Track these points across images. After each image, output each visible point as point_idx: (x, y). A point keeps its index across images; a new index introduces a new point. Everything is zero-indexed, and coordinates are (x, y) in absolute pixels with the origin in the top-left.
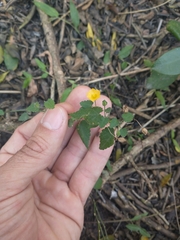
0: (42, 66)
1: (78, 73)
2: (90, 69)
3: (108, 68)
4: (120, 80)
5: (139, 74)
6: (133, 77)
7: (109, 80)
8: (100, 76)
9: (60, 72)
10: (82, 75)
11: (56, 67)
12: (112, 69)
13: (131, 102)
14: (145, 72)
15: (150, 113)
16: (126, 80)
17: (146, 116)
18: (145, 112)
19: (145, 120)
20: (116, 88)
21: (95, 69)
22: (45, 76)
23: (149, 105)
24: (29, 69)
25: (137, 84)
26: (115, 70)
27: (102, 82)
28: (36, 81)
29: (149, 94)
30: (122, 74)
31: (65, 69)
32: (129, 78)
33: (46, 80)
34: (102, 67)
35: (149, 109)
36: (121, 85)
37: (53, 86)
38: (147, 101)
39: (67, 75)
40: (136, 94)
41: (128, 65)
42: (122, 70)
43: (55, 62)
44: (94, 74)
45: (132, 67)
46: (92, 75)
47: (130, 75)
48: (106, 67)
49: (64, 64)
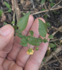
0: (8, 6)
1: (27, 9)
2: (34, 7)
3: (44, 6)
5: (60, 9)
6: (57, 11)
7: (44, 13)
8: (39, 11)
9: (18, 9)
10: (29, 10)
11: (16, 6)
12: (45, 7)
13: (56, 25)
16: (53, 13)
20: (48, 17)
21: (37, 7)
22: (9, 11)
24: (2, 8)
25: (59, 15)
26: (47, 7)
27: (40, 14)
28: (5, 14)
30: (51, 9)
31: (20, 7)
32: (55, 12)
33: (10, 13)
34: (40, 6)
36: (51, 15)
37: (14, 16)
39: (21, 10)
40: (58, 20)
41: (54, 5)
42: (51, 7)
43: (15, 3)
44: (36, 9)
45: (57, 6)
46: (35, 10)
47: (55, 10)
48: (42, 6)
49: (20, 4)
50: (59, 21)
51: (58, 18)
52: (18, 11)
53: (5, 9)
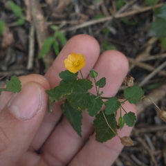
0: (17, 10)
1: (62, 16)
2: (77, 10)
4: (115, 23)
5: (138, 15)
6: (132, 18)
7: (102, 24)
9: (40, 17)
10: (68, 18)
12: (105, 9)
14: (146, 12)
15: (152, 63)
16: (122, 23)
17: (148, 67)
18: (147, 62)
19: (148, 72)
21: (84, 10)
23: (152, 53)
25: (137, 26)
27: (92, 26)
31: (46, 11)
32: (126, 21)
34: (92, 7)
35: (152, 58)
36: (117, 28)
37: (32, 33)
38: (149, 49)
39: (49, 20)
40: (135, 39)
42: (118, 9)
43: (33, 4)
44: (83, 16)
46: (80, 18)
48: (97, 8)
49: (44, 5)
50: (136, 43)
51: (133, 34)
52: (41, 23)
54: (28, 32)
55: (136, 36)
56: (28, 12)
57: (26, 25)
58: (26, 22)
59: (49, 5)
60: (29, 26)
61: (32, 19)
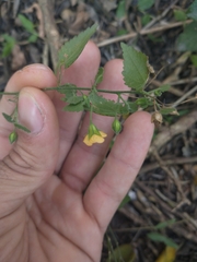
0: (28, 25)
3: (124, 25)
4: (140, 41)
5: (167, 31)
6: (159, 36)
8: (112, 36)
9: (54, 32)
11: (48, 25)
12: (128, 26)
14: (174, 29)
15: (182, 87)
16: (149, 42)
17: (177, 92)
18: (176, 86)
19: (176, 98)
21: (105, 27)
22: (33, 39)
23: (181, 76)
24: (14, 32)
25: (165, 46)
26: (133, 28)
27: (114, 44)
28: (23, 48)
29: (182, 60)
30: (143, 32)
31: (62, 28)
32: (152, 38)
33: (35, 45)
34: (115, 24)
35: (182, 82)
37: (45, 52)
38: (178, 71)
40: (162, 60)
41: (151, 19)
42: (143, 26)
43: (46, 18)
44: (104, 33)
45: (158, 22)
46: (101, 35)
47: (155, 33)
48: (120, 24)
49: (60, 21)
50: (163, 63)
51: (161, 55)
52: (56, 39)
53: (22, 34)
54: (41, 51)
55: (164, 57)
56: (41, 27)
57: (39, 42)
58: (39, 38)
59: (65, 21)
60: (43, 45)
61: (45, 36)
